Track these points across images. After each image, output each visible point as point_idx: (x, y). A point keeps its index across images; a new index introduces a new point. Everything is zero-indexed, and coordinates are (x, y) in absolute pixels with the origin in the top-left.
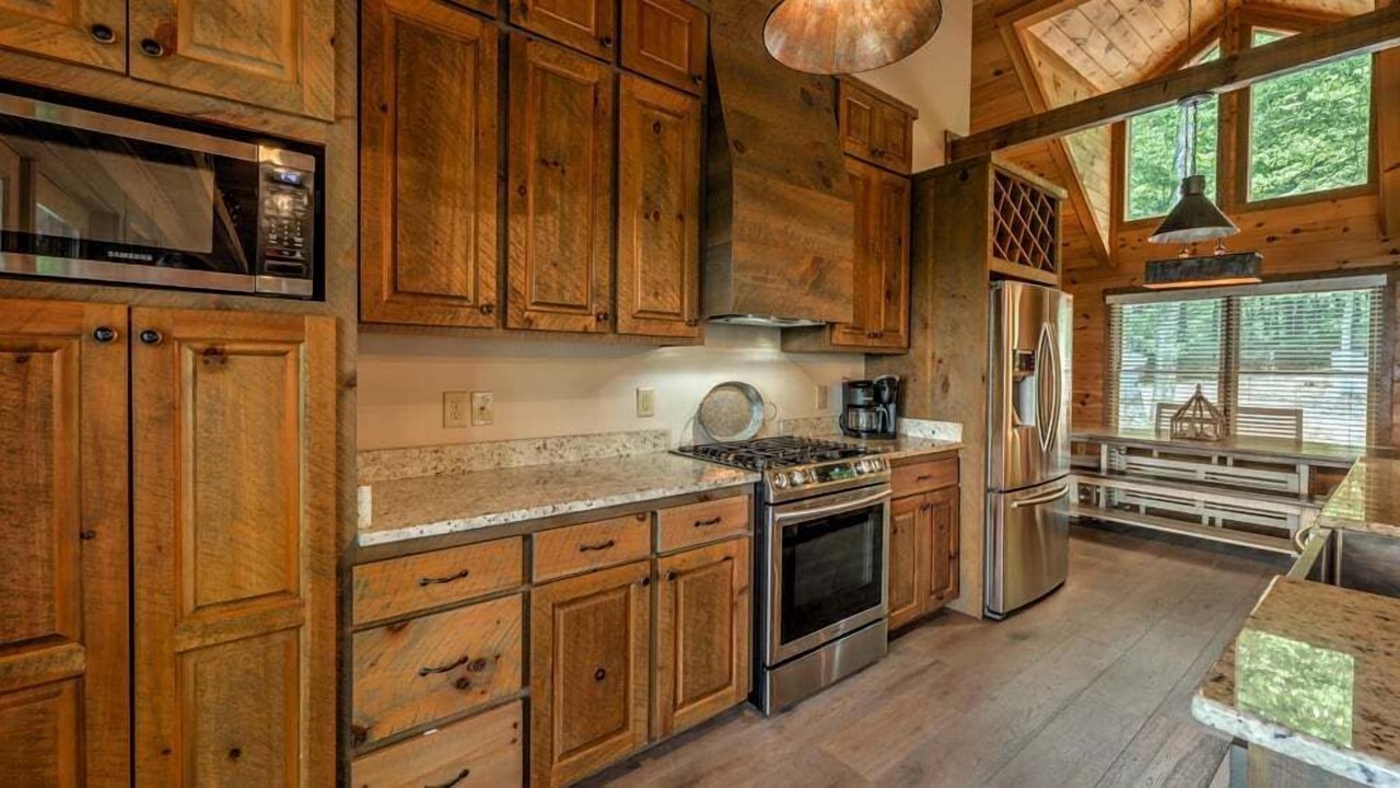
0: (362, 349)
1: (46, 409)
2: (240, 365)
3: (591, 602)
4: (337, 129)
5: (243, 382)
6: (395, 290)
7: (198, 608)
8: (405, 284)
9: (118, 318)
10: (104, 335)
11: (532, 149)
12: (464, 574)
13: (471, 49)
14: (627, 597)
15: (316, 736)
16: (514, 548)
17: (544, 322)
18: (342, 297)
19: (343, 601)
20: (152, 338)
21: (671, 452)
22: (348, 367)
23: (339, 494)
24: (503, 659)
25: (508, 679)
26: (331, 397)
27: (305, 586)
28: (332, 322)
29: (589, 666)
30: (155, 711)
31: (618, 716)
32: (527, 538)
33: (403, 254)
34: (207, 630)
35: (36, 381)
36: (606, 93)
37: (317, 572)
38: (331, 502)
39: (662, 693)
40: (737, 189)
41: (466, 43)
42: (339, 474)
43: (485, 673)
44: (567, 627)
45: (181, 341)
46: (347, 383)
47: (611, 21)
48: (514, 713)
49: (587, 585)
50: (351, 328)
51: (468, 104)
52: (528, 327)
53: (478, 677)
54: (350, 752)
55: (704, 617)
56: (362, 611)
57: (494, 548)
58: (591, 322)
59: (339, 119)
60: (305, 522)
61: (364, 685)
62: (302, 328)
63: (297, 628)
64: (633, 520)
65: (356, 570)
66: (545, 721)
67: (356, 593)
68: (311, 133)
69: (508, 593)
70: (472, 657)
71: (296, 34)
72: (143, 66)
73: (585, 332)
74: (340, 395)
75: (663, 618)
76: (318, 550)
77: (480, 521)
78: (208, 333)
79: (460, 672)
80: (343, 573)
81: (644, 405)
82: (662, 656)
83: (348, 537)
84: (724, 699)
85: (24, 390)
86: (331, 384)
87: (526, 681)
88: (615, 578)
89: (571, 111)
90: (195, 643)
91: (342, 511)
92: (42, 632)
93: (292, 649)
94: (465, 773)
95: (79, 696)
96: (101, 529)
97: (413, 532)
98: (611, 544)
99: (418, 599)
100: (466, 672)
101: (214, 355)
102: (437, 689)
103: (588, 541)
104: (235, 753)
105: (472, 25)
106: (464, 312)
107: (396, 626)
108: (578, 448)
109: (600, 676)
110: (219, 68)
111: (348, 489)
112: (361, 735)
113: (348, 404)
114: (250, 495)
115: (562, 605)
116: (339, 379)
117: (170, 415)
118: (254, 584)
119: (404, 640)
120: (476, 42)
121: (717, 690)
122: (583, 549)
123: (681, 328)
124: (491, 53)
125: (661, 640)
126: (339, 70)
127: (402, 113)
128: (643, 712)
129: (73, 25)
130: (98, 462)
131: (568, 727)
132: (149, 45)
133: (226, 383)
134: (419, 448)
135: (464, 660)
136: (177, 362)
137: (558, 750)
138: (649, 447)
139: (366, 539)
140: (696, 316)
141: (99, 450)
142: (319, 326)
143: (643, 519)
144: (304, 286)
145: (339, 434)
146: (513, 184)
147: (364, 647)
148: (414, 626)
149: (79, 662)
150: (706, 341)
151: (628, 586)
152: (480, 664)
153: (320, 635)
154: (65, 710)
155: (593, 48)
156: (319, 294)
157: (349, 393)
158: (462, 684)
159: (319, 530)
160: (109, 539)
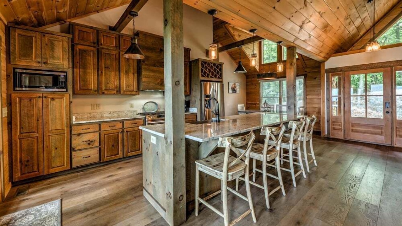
0: (73, 98)
1: (33, 106)
2: (57, 100)
3: (111, 135)
4: (69, 69)
5: (56, 103)
6: (80, 89)
7: (51, 130)
8: (81, 88)
9: (41, 95)
10: (40, 97)
11: (103, 66)
12: (89, 129)
13: (92, 52)
14: (118, 134)
15: (67, 148)
16: (97, 126)
17: (106, 92)
18: (70, 91)
19: (71, 131)
20: (45, 97)
21: (137, 114)
22: (71, 100)
23: (70, 117)
24: (96, 142)
25: (97, 144)
26: (68, 104)
27: (65, 128)
28: (68, 95)
29: (111, 144)
30: (46, 142)
31: (117, 152)
32: (100, 125)
33: (81, 84)
34: (52, 133)
35: (32, 103)
36: (118, 55)
37: (67, 127)
38: (69, 118)
39: (125, 150)
40: (142, 69)
41: (91, 51)
42: (70, 114)
43: (93, 143)
44: (107, 138)
45: (49, 98)
46: (71, 102)
47: (118, 43)
48: (98, 149)
49: (110, 132)
50: (71, 95)
51: (92, 60)
52: (103, 93)
53: (91, 143)
54: (72, 151)
55: (134, 139)
56: (73, 132)
57: (94, 125)
58: (115, 92)
59: (69, 68)
60: (65, 120)
61: (74, 142)
62: (64, 96)
63: (64, 134)
64: (119, 123)
65: (73, 127)
66: (103, 151)
67: (73, 130)
68: (66, 70)
69: (97, 132)
70: (91, 140)
71: (63, 58)
72: (43, 65)
73: (114, 94)
74: (70, 104)
75: (125, 138)
76: (67, 124)
77: (91, 121)
78: (52, 96)
79: (89, 142)
80: (71, 127)
81: (132, 106)
82: (125, 144)
83: (71, 122)
84: (139, 152)
85: (31, 104)
86: (68, 102)
87: (100, 145)
88: (115, 131)
89: (111, 59)
90: (51, 134)
91: (70, 119)
92: (33, 131)
93: (64, 137)
94: (90, 156)
95: (37, 139)
96: (39, 120)
97: (81, 122)
98: (115, 126)
99: (82, 131)
100: (90, 142)
101: (53, 99)
102: (85, 144)
103: (111, 125)
104: (56, 149)
105: (92, 48)
106: (92, 92)
107: (79, 135)
108: (117, 113)
109: (113, 146)
110: (53, 64)
111: (71, 116)
112: (74, 149)
113: (71, 105)
114: (58, 117)
115: (106, 134)
116: (70, 102)
117: (47, 106)
118: (58, 127)
119: (79, 137)
120: (93, 51)
121: (137, 151)
122: (110, 126)
123: (134, 93)
124: (96, 52)
125: (125, 141)
126: (69, 62)
127: (81, 63)
128: (122, 152)
129: (36, 62)
130: (39, 112)
131: (107, 152)
132: (45, 63)
133: (54, 102)
134: (87, 113)
135: (89, 141)
136: (48, 100)
137: (106, 156)
138: (133, 113)
139: (74, 123)
140: (137, 90)
141: (39, 110)
142: (67, 96)
143: (121, 122)
144: (64, 90)
145: (70, 109)
146: (100, 72)
147: (74, 137)
148: (81, 135)
149: (37, 135)
150: (140, 94)
151: (118, 133)
152: (92, 141)
153: (68, 135)
154: (36, 141)
155: (115, 49)
156: (67, 91)
157: (71, 104)
158: (89, 144)
159: (67, 121)
160: (40, 121)
